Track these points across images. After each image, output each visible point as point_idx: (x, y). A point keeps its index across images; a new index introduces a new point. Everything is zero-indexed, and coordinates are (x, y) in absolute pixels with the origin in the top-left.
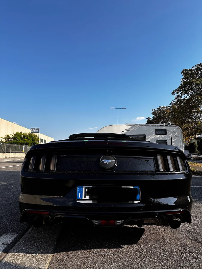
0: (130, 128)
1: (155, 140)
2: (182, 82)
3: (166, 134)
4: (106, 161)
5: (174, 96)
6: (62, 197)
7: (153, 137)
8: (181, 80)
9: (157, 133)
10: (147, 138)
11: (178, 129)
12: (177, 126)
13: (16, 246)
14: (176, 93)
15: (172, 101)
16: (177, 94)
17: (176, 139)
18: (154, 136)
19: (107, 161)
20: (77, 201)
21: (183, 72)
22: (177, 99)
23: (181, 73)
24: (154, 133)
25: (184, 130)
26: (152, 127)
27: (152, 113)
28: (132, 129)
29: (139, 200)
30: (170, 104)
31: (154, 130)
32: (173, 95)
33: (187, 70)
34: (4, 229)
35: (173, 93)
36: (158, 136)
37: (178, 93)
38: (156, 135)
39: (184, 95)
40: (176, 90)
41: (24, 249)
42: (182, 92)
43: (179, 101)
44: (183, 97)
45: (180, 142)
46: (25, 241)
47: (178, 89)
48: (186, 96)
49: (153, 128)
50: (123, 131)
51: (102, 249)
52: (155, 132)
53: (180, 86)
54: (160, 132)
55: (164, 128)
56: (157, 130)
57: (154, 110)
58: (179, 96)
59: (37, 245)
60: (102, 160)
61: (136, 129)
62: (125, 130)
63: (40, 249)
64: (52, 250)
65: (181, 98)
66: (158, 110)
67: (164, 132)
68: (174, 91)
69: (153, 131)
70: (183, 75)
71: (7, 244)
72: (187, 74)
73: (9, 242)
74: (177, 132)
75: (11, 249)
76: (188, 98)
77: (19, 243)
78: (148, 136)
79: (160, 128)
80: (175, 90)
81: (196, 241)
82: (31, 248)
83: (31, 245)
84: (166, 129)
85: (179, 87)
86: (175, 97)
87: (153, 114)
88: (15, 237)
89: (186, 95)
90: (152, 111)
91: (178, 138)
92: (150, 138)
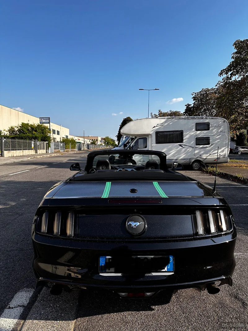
0: (163, 122)
1: (194, 137)
2: (233, 59)
3: (208, 129)
4: (133, 224)
5: (222, 77)
7: (193, 133)
8: (233, 55)
9: (198, 128)
10: (185, 135)
11: (224, 122)
12: (223, 118)
13: (33, 309)
14: (224, 74)
15: (219, 82)
16: (225, 76)
17: (220, 136)
18: (194, 132)
19: (135, 224)
20: (100, 274)
21: (235, 44)
22: (225, 82)
23: (233, 46)
24: (193, 128)
25: (231, 122)
26: (191, 121)
27: (193, 98)
28: (166, 124)
29: (172, 272)
30: (216, 85)
31: (194, 124)
32: (221, 76)
33: (241, 42)
34: (19, 282)
35: (221, 74)
36: (199, 132)
37: (227, 73)
38: (197, 130)
39: (235, 75)
40: (225, 69)
41: (43, 314)
42: (232, 72)
43: (227, 85)
44: (233, 78)
45: (226, 139)
46: (44, 301)
47: (227, 68)
48: (237, 78)
49: (193, 122)
50: (154, 127)
51: (130, 312)
52: (194, 127)
53: (230, 64)
54: (202, 127)
55: (207, 121)
56: (197, 124)
57: (196, 93)
58: (228, 77)
59: (57, 306)
61: (171, 124)
62: (158, 124)
63: (61, 314)
64: (74, 314)
65: (230, 80)
66: (200, 94)
67: (207, 127)
68: (222, 71)
69: (193, 126)
70: (235, 48)
71: (23, 306)
72: (241, 48)
73: (26, 303)
74: (222, 126)
75: (28, 313)
76: (240, 79)
77: (36, 304)
78: (187, 132)
79: (201, 121)
80: (224, 70)
81: (237, 298)
82: (51, 312)
83: (50, 306)
84: (209, 123)
85: (228, 66)
86: (223, 79)
87: (194, 98)
88: (31, 294)
89: (237, 76)
90: (193, 95)
91: (223, 134)
92: (189, 134)
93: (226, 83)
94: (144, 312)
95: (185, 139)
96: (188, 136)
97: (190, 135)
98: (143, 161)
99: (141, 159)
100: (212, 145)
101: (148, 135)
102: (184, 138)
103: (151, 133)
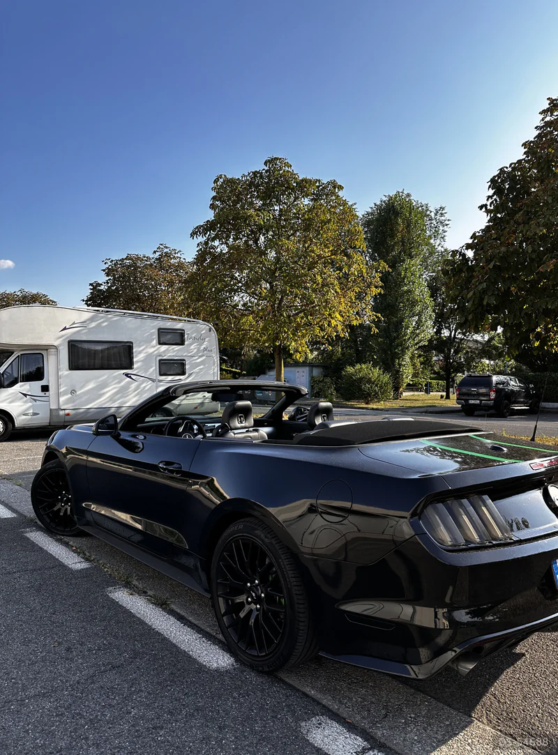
0: (88, 320)
1: (156, 358)
3: (182, 343)
5: (196, 241)
7: (153, 350)
8: (211, 200)
9: (163, 339)
10: (136, 351)
11: (209, 331)
12: (206, 324)
14: (200, 233)
17: (204, 358)
18: (154, 347)
24: (153, 339)
26: (148, 322)
27: (104, 270)
28: (93, 325)
30: (155, 252)
31: (155, 331)
32: (193, 239)
35: (193, 234)
36: (164, 348)
38: (160, 343)
45: (214, 365)
47: (205, 225)
49: (151, 325)
50: (65, 329)
52: (156, 336)
54: (169, 337)
55: (179, 326)
56: (161, 332)
57: (112, 261)
61: (104, 324)
62: (74, 323)
67: (179, 338)
68: (196, 228)
69: (152, 334)
70: (212, 190)
74: (207, 339)
78: (140, 347)
79: (168, 324)
80: (200, 226)
84: (184, 330)
86: (197, 246)
90: (105, 263)
91: (209, 354)
92: (145, 351)
95: (137, 362)
96: (141, 356)
97: (146, 353)
98: (35, 414)
99: (28, 409)
100: (190, 375)
101: (47, 348)
102: (135, 360)
103: (55, 344)
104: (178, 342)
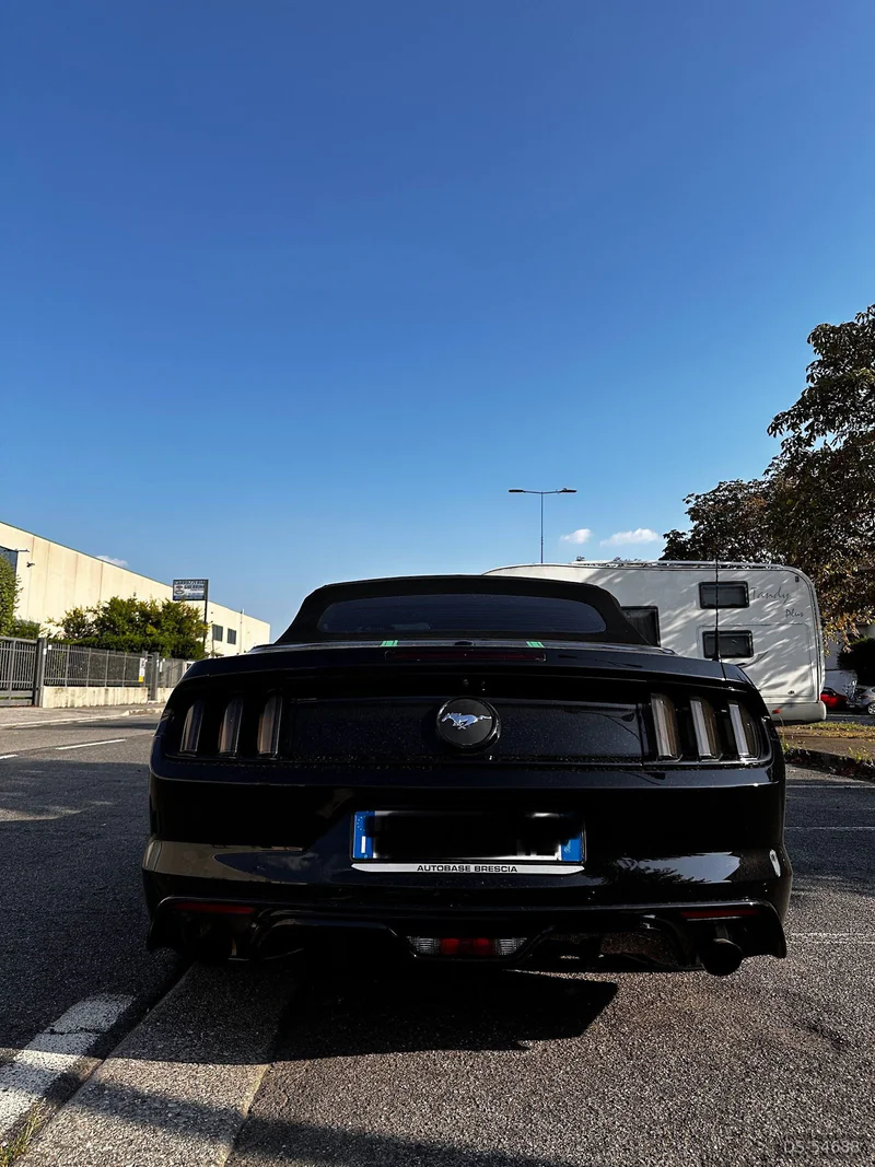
1: (697, 633)
2: (812, 381)
3: (745, 604)
4: (460, 721)
5: (780, 438)
6: (301, 849)
8: (810, 369)
9: (710, 598)
10: (663, 620)
11: (797, 581)
12: (791, 569)
13: (131, 1038)
14: (785, 426)
15: (776, 461)
16: (791, 433)
17: (789, 625)
18: (694, 611)
19: (465, 718)
20: (354, 866)
21: (814, 337)
22: (790, 452)
23: (809, 342)
24: (692, 600)
25: (823, 587)
26: (682, 576)
27: (689, 513)
29: (579, 864)
30: (767, 472)
31: (695, 585)
32: (775, 436)
33: (833, 330)
34: (85, 980)
35: (774, 429)
36: (712, 613)
37: (794, 426)
38: (704, 606)
39: (824, 433)
40: (789, 413)
41: (163, 1050)
42: (811, 420)
43: (798, 462)
44: (817, 445)
45: (809, 638)
46: (165, 1022)
47: (795, 410)
48: (830, 441)
49: (692, 577)
51: (451, 1053)
52: (696, 594)
53: (804, 397)
54: (723, 597)
55: (739, 575)
56: (703, 586)
57: (698, 497)
58: (799, 438)
59: (206, 1035)
60: (444, 714)
61: (615, 581)
63: (221, 1050)
64: (264, 1053)
65: (807, 448)
66: (712, 500)
67: (737, 596)
68: (777, 418)
69: (689, 593)
70: (815, 351)
71: (97, 1032)
72: (835, 347)
73: (105, 1025)
74: (793, 594)
75: (114, 1047)
76: (839, 445)
77: (141, 1027)
78: (670, 612)
80: (784, 415)
82: (187, 1047)
83: (184, 1035)
84: (745, 583)
85: (799, 403)
86: (783, 444)
87: (694, 514)
88: (123, 1007)
89: (830, 436)
90: (688, 502)
91: (798, 619)
93: (795, 458)
94: (496, 1053)
95: (665, 636)
96: (676, 624)
100: (761, 657)
102: (661, 631)
104: (738, 603)
